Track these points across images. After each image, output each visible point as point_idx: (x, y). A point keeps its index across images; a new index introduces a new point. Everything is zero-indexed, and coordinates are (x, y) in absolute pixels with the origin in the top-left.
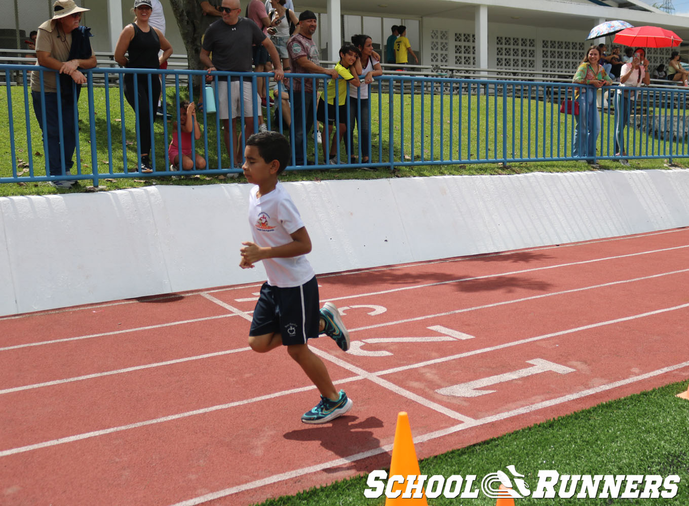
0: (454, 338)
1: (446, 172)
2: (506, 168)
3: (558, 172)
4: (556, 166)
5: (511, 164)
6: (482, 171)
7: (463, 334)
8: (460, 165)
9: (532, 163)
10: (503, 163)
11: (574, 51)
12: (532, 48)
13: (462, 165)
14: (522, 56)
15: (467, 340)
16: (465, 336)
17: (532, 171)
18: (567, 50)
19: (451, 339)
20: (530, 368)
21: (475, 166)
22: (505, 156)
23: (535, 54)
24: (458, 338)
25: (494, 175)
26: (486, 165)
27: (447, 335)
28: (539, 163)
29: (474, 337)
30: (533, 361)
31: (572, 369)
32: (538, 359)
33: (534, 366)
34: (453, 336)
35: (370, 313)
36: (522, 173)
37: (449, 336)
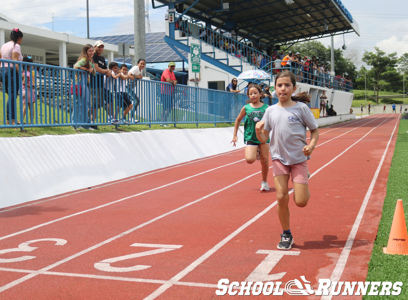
0: (169, 248)
2: (24, 131)
6: (10, 134)
9: (40, 128)
10: (21, 128)
15: (182, 248)
25: (19, 137)
27: (159, 248)
29: (182, 246)
30: (260, 252)
31: (296, 252)
32: (259, 250)
33: (268, 254)
34: (164, 247)
35: (56, 244)
36: (38, 136)
37: (161, 248)
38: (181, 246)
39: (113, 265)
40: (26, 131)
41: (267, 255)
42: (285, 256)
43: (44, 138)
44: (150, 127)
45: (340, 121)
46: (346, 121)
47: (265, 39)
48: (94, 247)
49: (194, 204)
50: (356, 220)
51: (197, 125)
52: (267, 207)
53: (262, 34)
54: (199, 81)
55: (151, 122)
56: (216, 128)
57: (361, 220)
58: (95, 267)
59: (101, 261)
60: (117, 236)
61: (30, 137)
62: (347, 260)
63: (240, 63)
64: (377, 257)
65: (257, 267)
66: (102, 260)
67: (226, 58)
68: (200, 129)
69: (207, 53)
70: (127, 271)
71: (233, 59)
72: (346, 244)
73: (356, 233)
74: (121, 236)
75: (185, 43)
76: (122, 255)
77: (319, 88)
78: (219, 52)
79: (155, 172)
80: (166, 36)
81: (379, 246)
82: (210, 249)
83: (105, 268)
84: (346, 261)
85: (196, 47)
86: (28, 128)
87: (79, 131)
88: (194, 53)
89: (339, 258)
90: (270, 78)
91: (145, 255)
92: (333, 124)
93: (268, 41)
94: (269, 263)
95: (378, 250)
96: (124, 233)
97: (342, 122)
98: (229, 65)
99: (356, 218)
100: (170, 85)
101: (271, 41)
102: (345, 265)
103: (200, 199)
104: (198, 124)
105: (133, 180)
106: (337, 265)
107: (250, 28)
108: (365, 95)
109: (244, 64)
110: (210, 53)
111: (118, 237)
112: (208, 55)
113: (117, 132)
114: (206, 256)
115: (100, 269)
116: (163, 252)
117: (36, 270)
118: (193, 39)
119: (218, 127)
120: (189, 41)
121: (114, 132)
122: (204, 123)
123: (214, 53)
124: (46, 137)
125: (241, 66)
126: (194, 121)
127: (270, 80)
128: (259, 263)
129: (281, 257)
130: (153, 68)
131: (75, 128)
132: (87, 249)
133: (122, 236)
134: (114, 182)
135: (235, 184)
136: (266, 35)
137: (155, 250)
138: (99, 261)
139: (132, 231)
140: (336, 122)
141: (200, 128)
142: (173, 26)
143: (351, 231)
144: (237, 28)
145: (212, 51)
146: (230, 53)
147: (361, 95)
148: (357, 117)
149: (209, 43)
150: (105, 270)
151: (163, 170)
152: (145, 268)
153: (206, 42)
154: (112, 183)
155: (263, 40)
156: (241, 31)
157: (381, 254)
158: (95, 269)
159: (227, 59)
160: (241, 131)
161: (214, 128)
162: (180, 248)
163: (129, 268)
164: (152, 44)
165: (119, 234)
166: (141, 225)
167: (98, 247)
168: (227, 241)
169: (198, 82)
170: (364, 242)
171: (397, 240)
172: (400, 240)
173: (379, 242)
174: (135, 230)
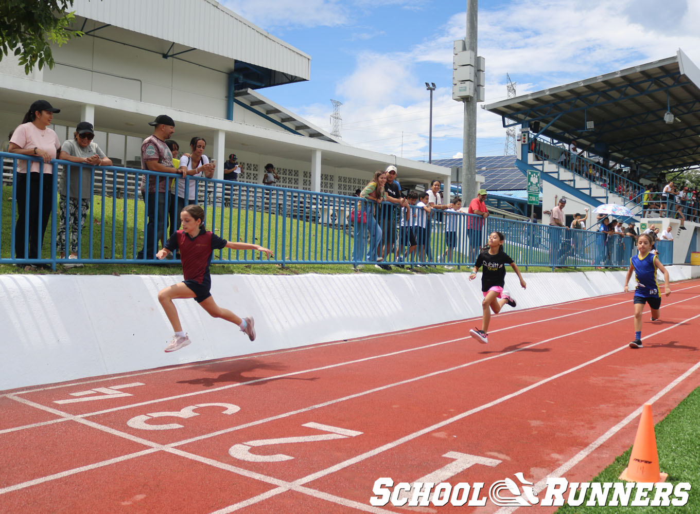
0: (343, 435)
1: (234, 270)
2: (284, 268)
3: (329, 274)
4: (327, 269)
5: (289, 265)
6: (265, 270)
7: (347, 430)
8: (244, 265)
9: (306, 265)
10: (282, 264)
11: (290, 177)
12: (255, 172)
13: (247, 265)
14: (247, 178)
15: (357, 437)
16: (354, 433)
17: (308, 272)
18: (284, 176)
19: (341, 437)
20: (454, 463)
21: (258, 266)
22: (283, 258)
23: (258, 177)
24: (346, 434)
25: (276, 275)
26: (266, 266)
27: (331, 433)
28: (311, 266)
29: (363, 433)
30: (449, 455)
31: (497, 461)
32: (452, 452)
33: (456, 460)
34: (338, 433)
35: (224, 412)
36: (301, 274)
37: (335, 433)
38: (360, 433)
40: (288, 268)
41: (453, 460)
42: (475, 465)
43: (307, 277)
44: (459, 268)
47: (648, 165)
50: (625, 419)
51: (527, 269)
53: (643, 159)
58: (230, 450)
59: (246, 442)
60: (303, 409)
61: (289, 275)
63: (606, 194)
67: (589, 187)
68: (529, 273)
69: (565, 181)
71: (597, 188)
74: (308, 410)
75: (540, 168)
76: (279, 437)
78: (580, 180)
80: (518, 160)
81: (621, 464)
82: (390, 442)
85: (534, 175)
86: (291, 265)
87: (359, 270)
88: (531, 181)
89: (543, 478)
93: (651, 168)
94: (443, 473)
95: (610, 473)
96: (315, 406)
98: (592, 196)
99: (628, 416)
100: (478, 218)
101: (655, 167)
104: (528, 267)
107: (627, 152)
109: (610, 195)
110: (569, 180)
111: (302, 411)
112: (567, 183)
117: (163, 444)
118: (549, 164)
119: (556, 271)
120: (545, 166)
122: (538, 266)
123: (574, 181)
124: (311, 276)
125: (607, 198)
126: (524, 263)
128: (432, 472)
129: (468, 466)
130: (509, 197)
131: (355, 267)
136: (647, 160)
137: (324, 435)
138: (244, 442)
139: (327, 404)
142: (526, 148)
144: (610, 151)
145: (572, 179)
146: (594, 181)
149: (569, 169)
152: (284, 460)
153: (566, 167)
155: (644, 165)
156: (615, 154)
157: (611, 479)
158: (227, 452)
159: (590, 189)
160: (587, 278)
163: (265, 457)
164: (512, 168)
165: (308, 407)
166: (347, 397)
167: (264, 422)
168: (424, 433)
170: (604, 456)
171: (638, 460)
172: (643, 462)
173: (623, 459)
174: (332, 404)
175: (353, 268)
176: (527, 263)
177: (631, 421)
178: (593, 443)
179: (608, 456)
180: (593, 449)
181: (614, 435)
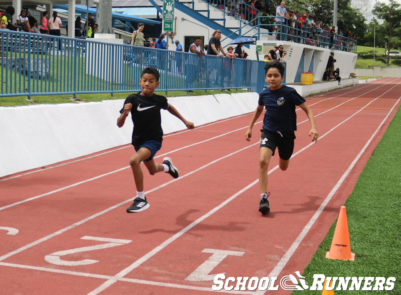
0: (119, 243)
16: (125, 241)
27: (108, 242)
29: (132, 241)
30: (206, 251)
31: (241, 252)
32: (206, 249)
33: (213, 254)
34: (114, 242)
35: (7, 234)
37: (110, 242)
38: (130, 241)
39: (62, 258)
41: (211, 254)
42: (229, 256)
44: (112, 96)
45: (339, 86)
46: (346, 87)
48: (45, 239)
49: (151, 192)
50: (311, 220)
52: (225, 200)
54: (174, 35)
55: (114, 91)
56: (189, 96)
57: (315, 221)
58: (45, 259)
60: (68, 227)
62: (287, 263)
63: (223, 16)
64: (316, 262)
65: (200, 267)
66: (52, 252)
67: (207, 9)
69: (184, 2)
70: (76, 265)
71: (214, 10)
72: (291, 247)
73: (305, 235)
74: (72, 227)
76: (72, 248)
77: (314, 48)
78: (199, 2)
79: (114, 150)
81: (323, 249)
82: (158, 245)
83: (55, 261)
84: (285, 264)
85: (169, 3)
87: (33, 101)
88: (166, 9)
89: (279, 261)
90: (257, 35)
91: (94, 249)
92: (329, 91)
94: (211, 263)
95: (320, 255)
96: (75, 224)
97: (341, 88)
98: (210, 18)
99: (311, 218)
102: (283, 268)
103: (158, 188)
104: (168, 92)
105: (89, 159)
106: (275, 268)
108: (373, 54)
109: (227, 18)
110: (188, 2)
111: (69, 229)
113: (74, 103)
114: (153, 253)
115: (50, 262)
116: (111, 246)
119: (192, 95)
121: (71, 103)
123: (193, 3)
125: (224, 20)
127: (257, 37)
128: (203, 262)
129: (225, 257)
131: (29, 98)
132: (38, 241)
133: (74, 227)
134: (69, 162)
135: (198, 170)
137: (105, 244)
138: (50, 253)
139: (84, 222)
140: (333, 89)
141: (170, 97)
143: (301, 232)
145: (191, 1)
146: (212, 3)
147: (369, 54)
148: (361, 82)
150: (55, 263)
151: (123, 148)
152: (93, 263)
154: (67, 162)
157: (322, 258)
158: (45, 261)
159: (208, 11)
160: (217, 100)
161: (186, 97)
162: (129, 243)
163: (78, 262)
165: (71, 225)
166: (93, 216)
167: (49, 238)
168: (177, 238)
169: (172, 36)
170: (310, 245)
171: (338, 245)
172: (341, 246)
173: (324, 246)
174: (87, 222)
175: (29, 100)
176: (167, 89)
177: (315, 222)
178: (298, 237)
179: (312, 245)
180: (301, 241)
181: (309, 231)
